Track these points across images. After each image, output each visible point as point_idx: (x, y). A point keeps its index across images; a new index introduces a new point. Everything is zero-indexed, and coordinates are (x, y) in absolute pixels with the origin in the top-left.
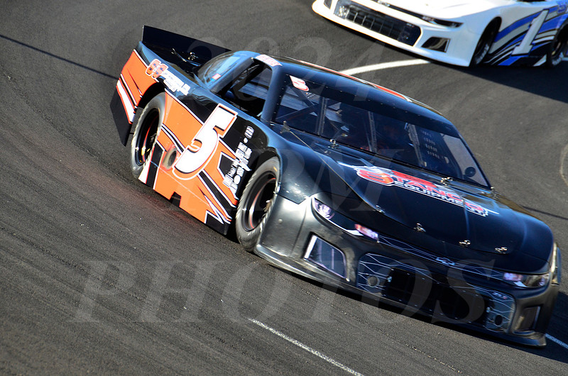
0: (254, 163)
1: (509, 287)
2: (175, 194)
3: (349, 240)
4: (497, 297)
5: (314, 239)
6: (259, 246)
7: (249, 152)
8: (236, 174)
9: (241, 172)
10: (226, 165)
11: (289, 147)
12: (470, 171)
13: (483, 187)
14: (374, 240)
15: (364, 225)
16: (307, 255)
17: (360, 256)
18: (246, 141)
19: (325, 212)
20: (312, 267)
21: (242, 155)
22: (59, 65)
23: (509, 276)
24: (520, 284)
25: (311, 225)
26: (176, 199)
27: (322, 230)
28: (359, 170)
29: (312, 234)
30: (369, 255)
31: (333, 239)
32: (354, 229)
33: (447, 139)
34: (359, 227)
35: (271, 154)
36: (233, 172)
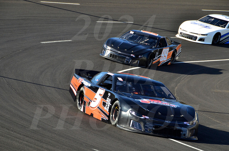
0: (112, 103)
1: (186, 126)
2: (91, 113)
3: (141, 120)
4: (183, 129)
5: (132, 121)
6: (117, 125)
7: (110, 100)
8: (107, 106)
9: (109, 106)
10: (104, 104)
11: (121, 97)
12: (169, 95)
13: (174, 99)
14: (148, 119)
15: (144, 115)
16: (131, 126)
17: (145, 124)
18: (109, 97)
19: (134, 113)
20: (133, 129)
21: (108, 101)
22: (28, 84)
23: (185, 123)
24: (188, 124)
25: (131, 117)
26: (92, 115)
27: (134, 118)
28: (140, 100)
29: (131, 120)
30: (147, 123)
31: (137, 120)
32: (142, 117)
33: (162, 87)
34: (143, 116)
35: (116, 100)
36: (107, 105)
